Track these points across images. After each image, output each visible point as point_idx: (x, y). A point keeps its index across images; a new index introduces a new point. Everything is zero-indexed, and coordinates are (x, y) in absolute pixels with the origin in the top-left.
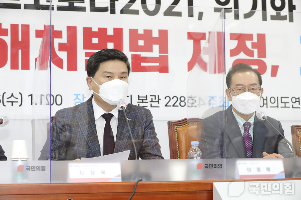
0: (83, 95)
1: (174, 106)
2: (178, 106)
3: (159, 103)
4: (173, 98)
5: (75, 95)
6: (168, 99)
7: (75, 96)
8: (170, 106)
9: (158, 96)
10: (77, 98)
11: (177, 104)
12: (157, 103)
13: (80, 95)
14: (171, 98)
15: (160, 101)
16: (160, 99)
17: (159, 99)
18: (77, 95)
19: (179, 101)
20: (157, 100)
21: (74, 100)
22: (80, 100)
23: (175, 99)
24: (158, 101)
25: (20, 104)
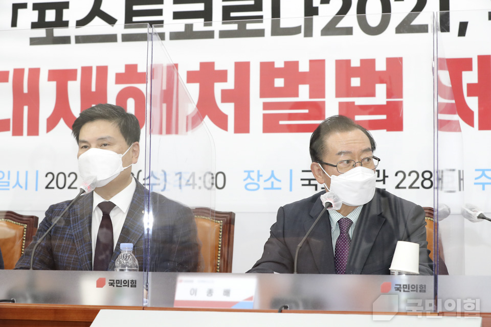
0: (259, 172)
1: (411, 187)
2: (418, 188)
3: (384, 183)
4: (409, 175)
5: (245, 171)
6: (401, 176)
7: (246, 174)
8: (405, 188)
9: (384, 171)
10: (249, 176)
11: (418, 184)
12: (382, 182)
13: (253, 171)
14: (407, 174)
15: (386, 179)
16: (387, 177)
17: (385, 176)
18: (249, 172)
19: (421, 179)
20: (381, 177)
21: (245, 180)
22: (253, 180)
23: (414, 176)
24: (384, 181)
25: (162, 188)
